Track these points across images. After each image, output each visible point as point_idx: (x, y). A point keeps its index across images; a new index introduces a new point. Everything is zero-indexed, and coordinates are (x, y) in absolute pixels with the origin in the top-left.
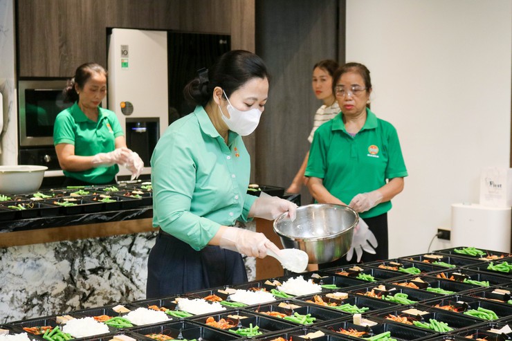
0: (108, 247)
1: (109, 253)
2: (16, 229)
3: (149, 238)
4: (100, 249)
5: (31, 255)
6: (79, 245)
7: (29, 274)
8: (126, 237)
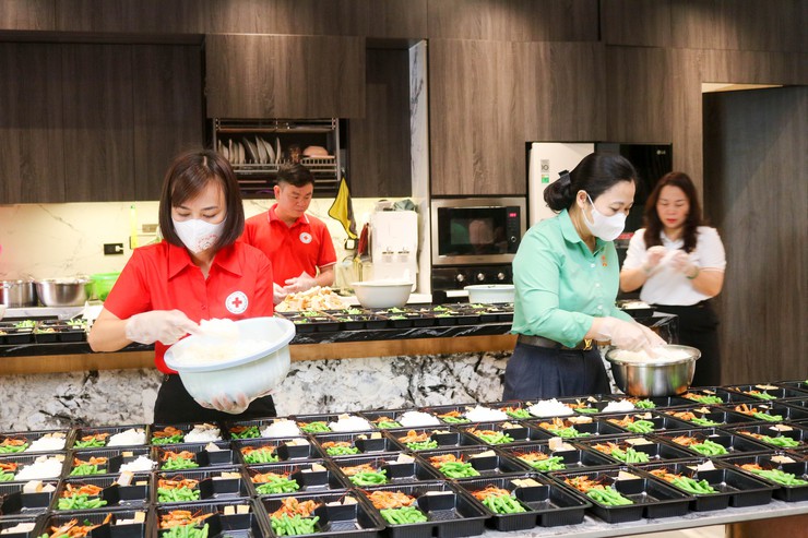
0: (451, 364)
1: (451, 371)
2: (337, 341)
3: (499, 357)
4: (441, 366)
5: (366, 368)
6: (418, 361)
7: (364, 387)
8: (472, 355)
